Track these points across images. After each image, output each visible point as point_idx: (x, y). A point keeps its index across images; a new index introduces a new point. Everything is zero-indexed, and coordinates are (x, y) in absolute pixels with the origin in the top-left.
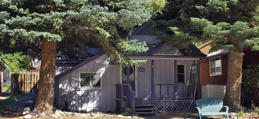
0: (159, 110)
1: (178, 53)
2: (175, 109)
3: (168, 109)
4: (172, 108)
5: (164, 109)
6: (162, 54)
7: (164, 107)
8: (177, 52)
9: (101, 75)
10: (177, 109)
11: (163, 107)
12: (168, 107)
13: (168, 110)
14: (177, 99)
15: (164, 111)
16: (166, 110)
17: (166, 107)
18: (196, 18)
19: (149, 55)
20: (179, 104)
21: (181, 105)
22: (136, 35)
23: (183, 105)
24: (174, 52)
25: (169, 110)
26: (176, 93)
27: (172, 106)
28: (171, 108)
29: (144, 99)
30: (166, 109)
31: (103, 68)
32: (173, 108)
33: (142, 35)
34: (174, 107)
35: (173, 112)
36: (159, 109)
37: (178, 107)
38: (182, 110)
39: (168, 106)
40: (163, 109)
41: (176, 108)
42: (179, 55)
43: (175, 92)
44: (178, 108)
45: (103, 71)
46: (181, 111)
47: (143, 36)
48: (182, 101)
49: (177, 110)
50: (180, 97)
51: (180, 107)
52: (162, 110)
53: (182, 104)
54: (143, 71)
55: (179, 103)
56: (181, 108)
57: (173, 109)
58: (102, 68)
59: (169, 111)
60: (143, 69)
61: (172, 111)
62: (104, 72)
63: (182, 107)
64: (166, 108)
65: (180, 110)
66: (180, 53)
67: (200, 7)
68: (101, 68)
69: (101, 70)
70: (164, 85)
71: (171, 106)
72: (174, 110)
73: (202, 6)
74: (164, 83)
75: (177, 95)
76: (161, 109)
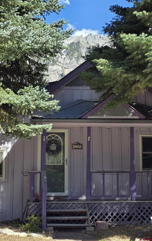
0: (100, 219)
1: (134, 115)
2: (131, 217)
3: (117, 217)
4: (125, 215)
5: (109, 217)
6: (105, 117)
7: (110, 215)
8: (133, 112)
9: (5, 155)
10: (134, 217)
11: (107, 214)
12: (117, 214)
13: (116, 219)
14: (135, 199)
15: (110, 220)
16: (112, 220)
17: (112, 214)
18: (129, 34)
19: (80, 118)
20: (139, 208)
21: (142, 211)
22: (67, 85)
23: (145, 210)
24: (127, 112)
25: (119, 219)
26: (134, 188)
27: (125, 211)
28: (122, 216)
29: (80, 198)
30: (112, 217)
31: (8, 143)
32: (127, 216)
33: (79, 85)
34: (128, 214)
35: (126, 223)
36: (98, 217)
37: (136, 214)
38: (145, 219)
39: (117, 211)
40: (107, 217)
41: (132, 215)
42: (137, 117)
43: (131, 185)
44: (137, 217)
45: (7, 148)
46: (142, 222)
47: (81, 88)
48: (143, 203)
49: (134, 219)
50: (140, 196)
51: (139, 214)
52: (106, 219)
53: (144, 208)
54: (78, 149)
55: (139, 206)
56: (142, 216)
57: (127, 218)
58: (6, 143)
59: (119, 221)
60: (79, 144)
61: (124, 221)
62: (9, 150)
63: (144, 214)
64: (114, 216)
65: (139, 219)
66: (138, 114)
67: (141, 13)
68: (4, 143)
69: (4, 147)
70: (110, 172)
71: (122, 211)
72: (129, 220)
73: (144, 12)
74: (109, 170)
75: (135, 191)
76: (104, 217)
